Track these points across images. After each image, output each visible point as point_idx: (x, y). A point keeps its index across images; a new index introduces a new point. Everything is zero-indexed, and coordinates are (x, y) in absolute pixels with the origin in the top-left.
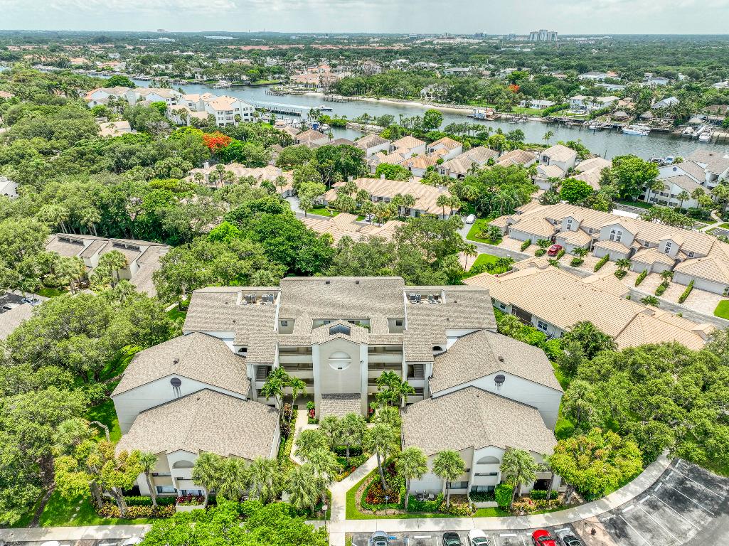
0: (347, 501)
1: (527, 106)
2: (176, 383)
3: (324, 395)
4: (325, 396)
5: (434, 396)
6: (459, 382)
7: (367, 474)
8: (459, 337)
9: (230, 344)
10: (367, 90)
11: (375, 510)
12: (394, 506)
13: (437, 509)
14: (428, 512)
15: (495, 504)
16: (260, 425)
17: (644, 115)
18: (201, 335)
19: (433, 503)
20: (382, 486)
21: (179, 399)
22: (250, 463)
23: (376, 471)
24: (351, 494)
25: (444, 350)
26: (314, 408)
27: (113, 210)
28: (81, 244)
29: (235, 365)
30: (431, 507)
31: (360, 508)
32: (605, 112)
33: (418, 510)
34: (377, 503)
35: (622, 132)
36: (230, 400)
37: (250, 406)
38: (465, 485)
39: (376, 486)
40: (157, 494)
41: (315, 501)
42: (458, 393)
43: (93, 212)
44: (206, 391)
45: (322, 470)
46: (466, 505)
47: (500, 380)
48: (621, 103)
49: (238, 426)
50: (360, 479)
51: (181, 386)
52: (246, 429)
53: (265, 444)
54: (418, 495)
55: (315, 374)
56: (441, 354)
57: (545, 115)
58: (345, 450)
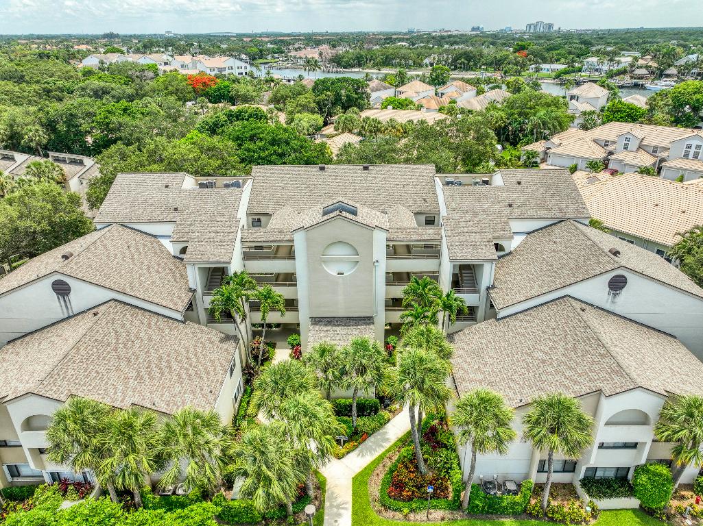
0: (355, 494)
1: (538, 70)
2: (61, 289)
3: (315, 318)
4: (316, 321)
5: (502, 314)
6: (545, 289)
7: (387, 445)
8: (528, 233)
9: (166, 243)
10: (368, 62)
11: (406, 511)
12: (442, 502)
13: (525, 511)
14: (508, 515)
15: (634, 502)
16: (202, 359)
17: (668, 72)
18: (120, 229)
19: (518, 498)
20: (417, 467)
21: (70, 317)
22: (165, 420)
23: (406, 440)
24: (360, 481)
25: (507, 251)
26: (299, 344)
27: (62, 127)
28: (13, 159)
29: (171, 270)
30: (512, 508)
31: (378, 506)
32: (624, 72)
33: (488, 513)
34: (410, 499)
35: (645, 89)
36: (154, 319)
37: (188, 330)
38: (570, 467)
39: (407, 468)
40: (10, 479)
41: (292, 493)
42: (545, 307)
43: (37, 130)
44: (113, 304)
45: (305, 433)
46: (578, 503)
47: (617, 284)
48: (641, 62)
49: (160, 359)
50: (376, 455)
51: (72, 296)
52: (175, 365)
53: (206, 390)
54: (486, 485)
55: (301, 292)
56: (503, 256)
57: (558, 76)
58: (351, 406)
